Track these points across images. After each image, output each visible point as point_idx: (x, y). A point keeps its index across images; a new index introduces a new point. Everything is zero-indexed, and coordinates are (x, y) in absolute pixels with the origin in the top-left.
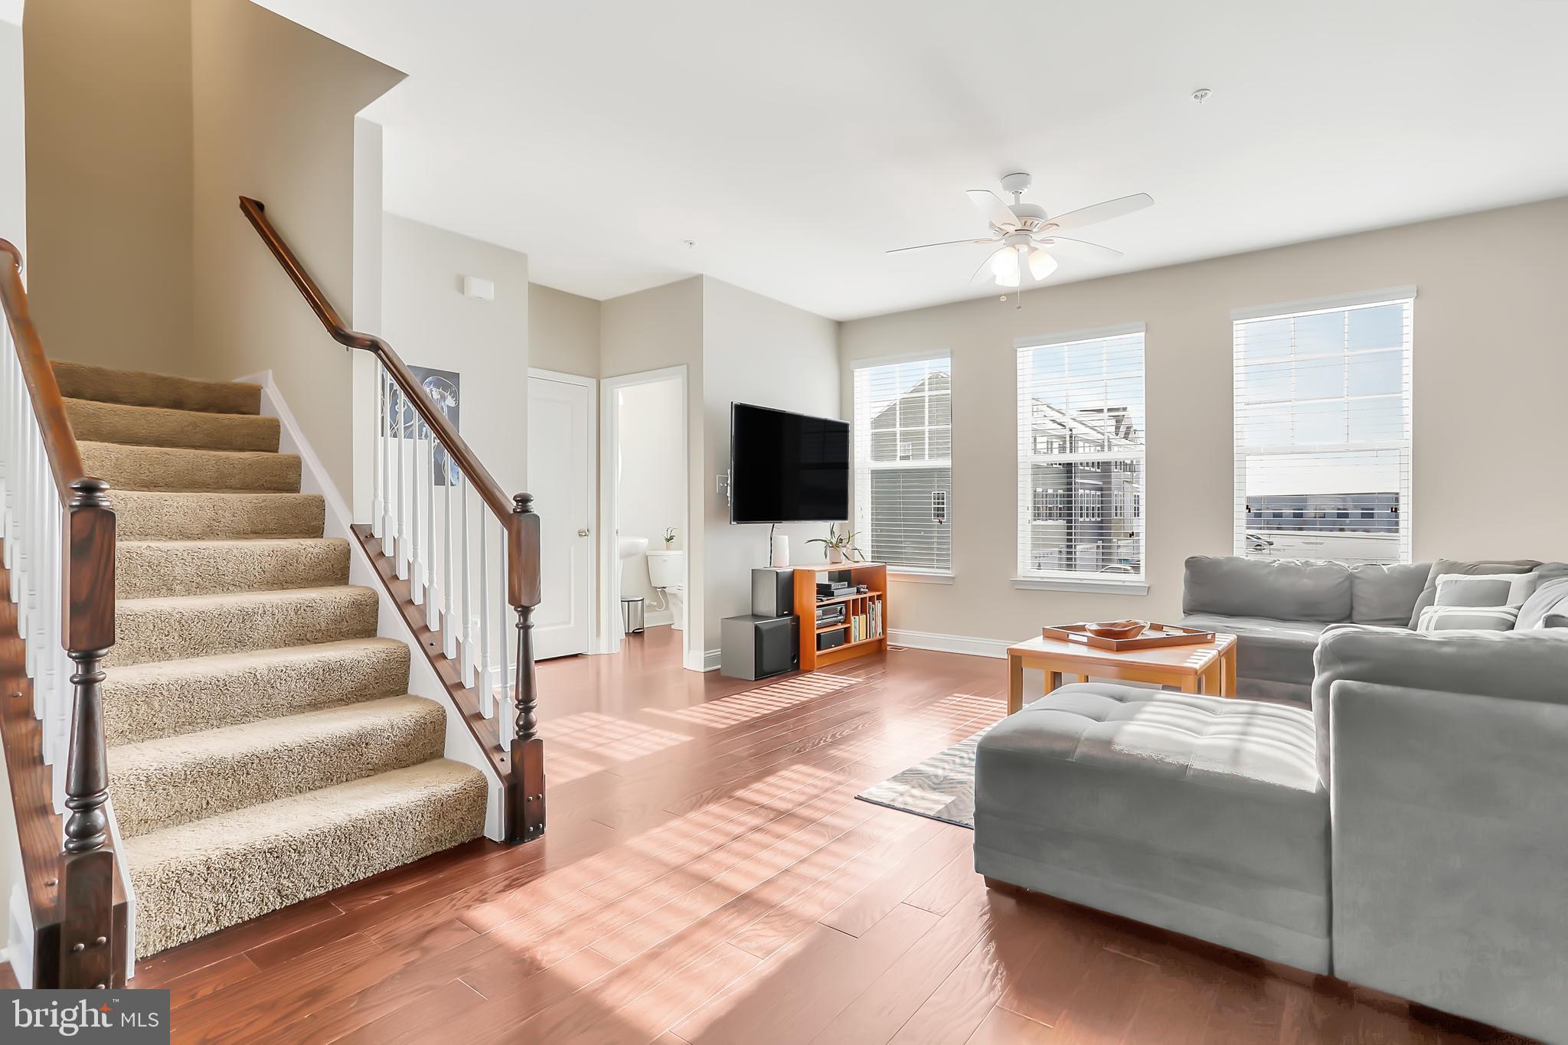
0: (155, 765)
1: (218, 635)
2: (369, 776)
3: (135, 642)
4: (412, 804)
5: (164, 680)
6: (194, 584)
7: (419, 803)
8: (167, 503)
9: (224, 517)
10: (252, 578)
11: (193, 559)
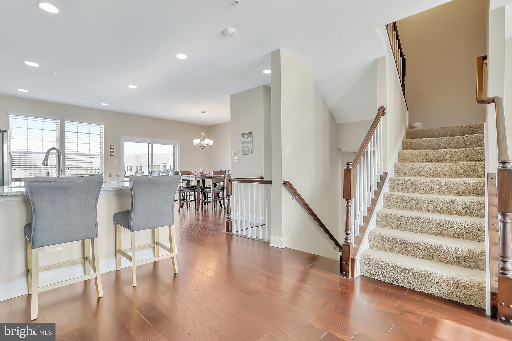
0: (380, 234)
1: (420, 206)
2: (446, 263)
3: (398, 204)
4: (444, 276)
5: (394, 214)
6: (424, 190)
7: (447, 277)
8: (425, 166)
9: (443, 170)
10: (443, 190)
11: (423, 183)
